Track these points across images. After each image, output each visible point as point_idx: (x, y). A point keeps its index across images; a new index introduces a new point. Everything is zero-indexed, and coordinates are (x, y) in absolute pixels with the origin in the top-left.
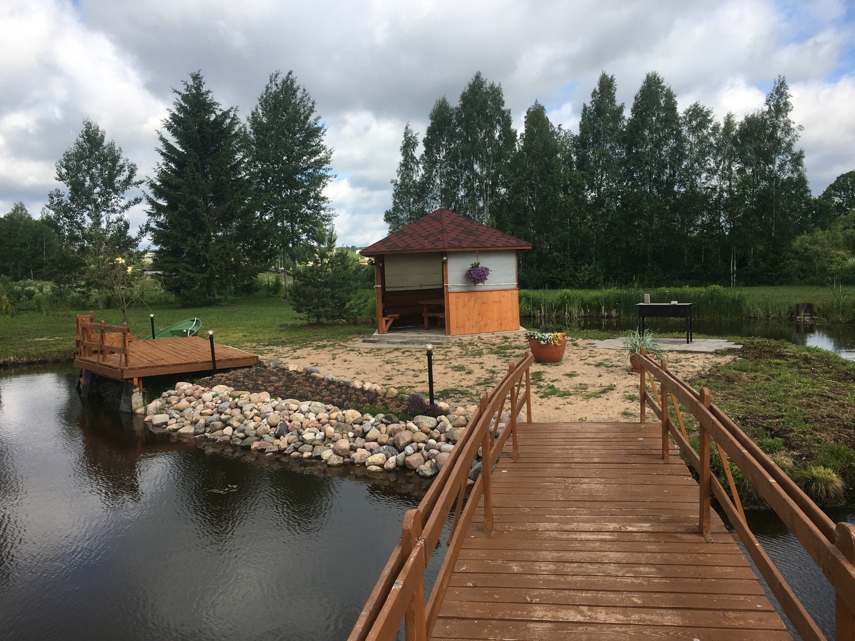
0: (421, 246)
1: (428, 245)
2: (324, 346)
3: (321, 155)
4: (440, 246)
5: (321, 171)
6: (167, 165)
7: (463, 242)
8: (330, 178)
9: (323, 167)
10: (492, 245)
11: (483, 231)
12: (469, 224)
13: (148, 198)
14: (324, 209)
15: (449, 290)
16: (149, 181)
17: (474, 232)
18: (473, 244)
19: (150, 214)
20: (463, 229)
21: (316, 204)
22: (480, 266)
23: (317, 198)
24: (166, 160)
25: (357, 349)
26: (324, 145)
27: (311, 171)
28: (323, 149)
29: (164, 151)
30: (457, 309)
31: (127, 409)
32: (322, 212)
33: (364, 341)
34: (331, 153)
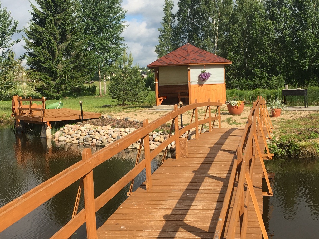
0: (177, 62)
1: (180, 62)
2: (130, 112)
3: (120, 13)
4: (186, 62)
5: (120, 23)
6: (34, 20)
7: (198, 60)
8: (125, 27)
9: (121, 20)
10: (212, 62)
11: (208, 55)
12: (201, 52)
13: (24, 39)
14: (122, 44)
15: (191, 84)
16: (25, 29)
17: (203, 55)
18: (202, 61)
19: (26, 48)
20: (198, 54)
21: (117, 42)
22: (206, 72)
23: (117, 38)
24: (34, 18)
25: (147, 112)
26: (122, 8)
27: (114, 22)
28: (121, 10)
29: (33, 12)
30: (195, 93)
31: (44, 136)
32: (121, 46)
33: (149, 109)
34: (126, 13)
